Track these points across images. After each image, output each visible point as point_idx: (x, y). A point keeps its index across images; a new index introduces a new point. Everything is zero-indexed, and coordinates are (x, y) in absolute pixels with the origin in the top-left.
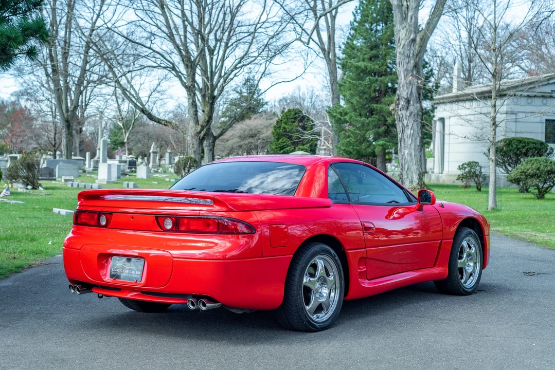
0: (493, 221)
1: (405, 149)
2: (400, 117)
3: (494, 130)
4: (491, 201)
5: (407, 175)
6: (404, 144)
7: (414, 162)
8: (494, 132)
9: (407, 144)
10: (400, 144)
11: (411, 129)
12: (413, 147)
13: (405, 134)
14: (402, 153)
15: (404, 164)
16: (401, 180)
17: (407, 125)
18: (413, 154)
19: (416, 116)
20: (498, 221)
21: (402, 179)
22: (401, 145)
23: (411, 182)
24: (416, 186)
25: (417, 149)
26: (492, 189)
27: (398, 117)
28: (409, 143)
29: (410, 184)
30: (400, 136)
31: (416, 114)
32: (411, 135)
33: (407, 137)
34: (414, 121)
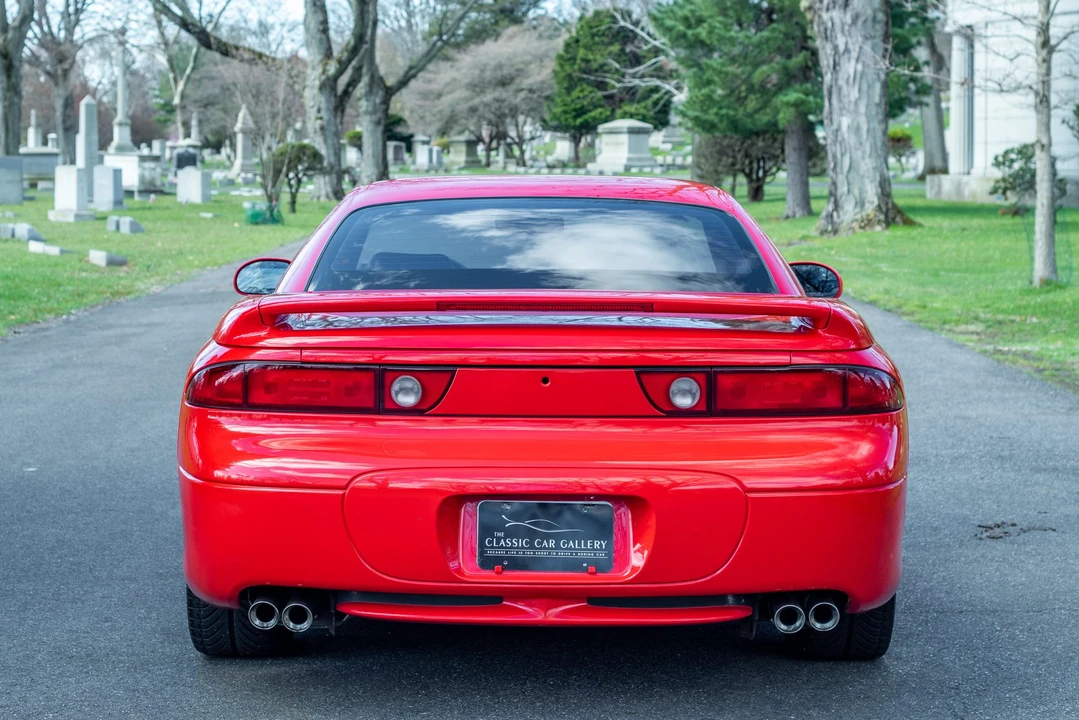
0: (1035, 320)
1: (841, 115)
2: (826, 29)
3: (1047, 61)
4: (1042, 259)
5: (849, 184)
6: (840, 101)
7: (868, 150)
8: (1045, 65)
9: (846, 100)
10: (830, 100)
11: (857, 60)
12: (862, 109)
13: (840, 75)
14: (835, 127)
15: (839, 156)
16: (832, 199)
17: (847, 50)
18: (864, 127)
19: (870, 23)
20: (1046, 321)
21: (835, 196)
22: (830, 104)
23: (861, 203)
24: (872, 216)
25: (874, 113)
26: (1044, 227)
27: (822, 29)
28: (853, 99)
29: (858, 209)
30: (828, 78)
31: (870, 19)
32: (858, 76)
33: (848, 82)
34: (866, 38)
